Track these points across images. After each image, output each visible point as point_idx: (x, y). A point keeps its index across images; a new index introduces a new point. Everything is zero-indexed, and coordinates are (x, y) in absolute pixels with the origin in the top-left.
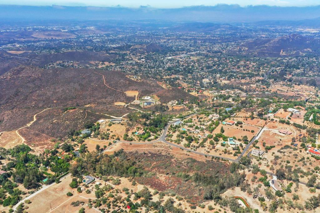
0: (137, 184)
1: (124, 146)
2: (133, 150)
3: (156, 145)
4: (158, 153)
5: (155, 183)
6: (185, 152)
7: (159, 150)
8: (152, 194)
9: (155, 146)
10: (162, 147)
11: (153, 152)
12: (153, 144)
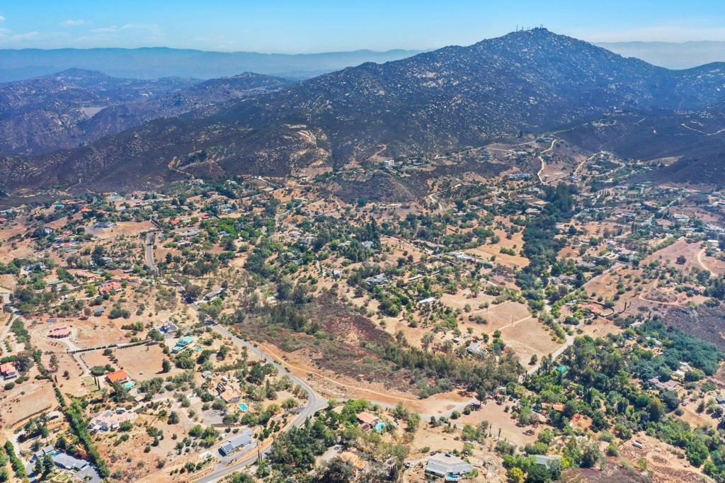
0: (394, 337)
1: (417, 405)
2: (394, 393)
3: (339, 391)
4: (342, 375)
5: (367, 331)
6: (285, 364)
7: (337, 378)
8: (376, 316)
9: (342, 389)
10: (326, 383)
11: (351, 379)
12: (343, 395)
